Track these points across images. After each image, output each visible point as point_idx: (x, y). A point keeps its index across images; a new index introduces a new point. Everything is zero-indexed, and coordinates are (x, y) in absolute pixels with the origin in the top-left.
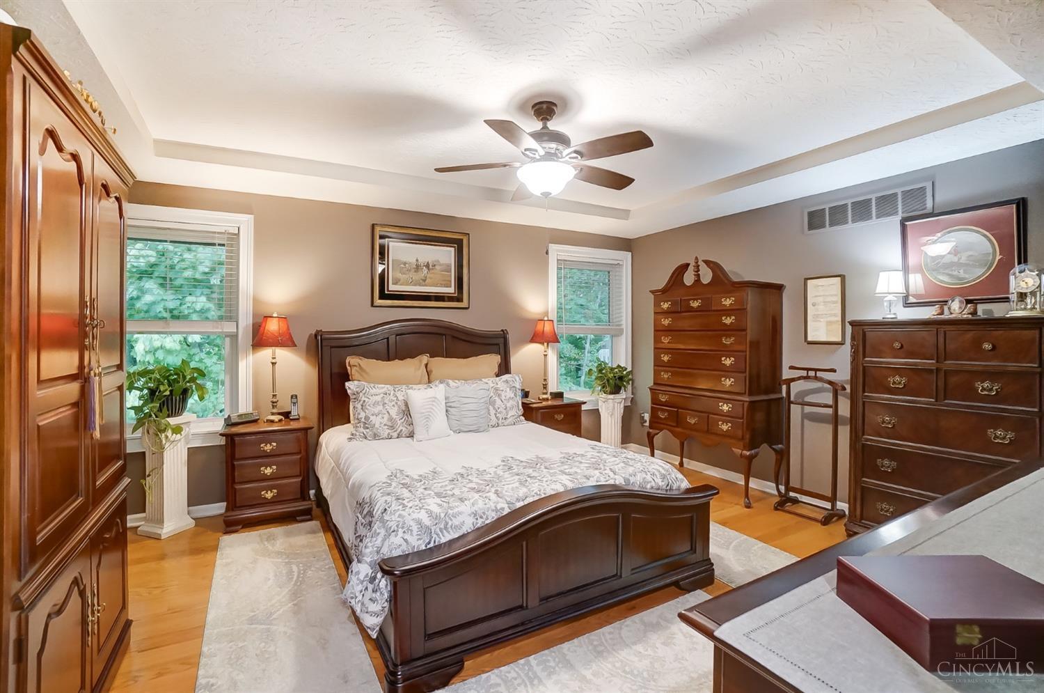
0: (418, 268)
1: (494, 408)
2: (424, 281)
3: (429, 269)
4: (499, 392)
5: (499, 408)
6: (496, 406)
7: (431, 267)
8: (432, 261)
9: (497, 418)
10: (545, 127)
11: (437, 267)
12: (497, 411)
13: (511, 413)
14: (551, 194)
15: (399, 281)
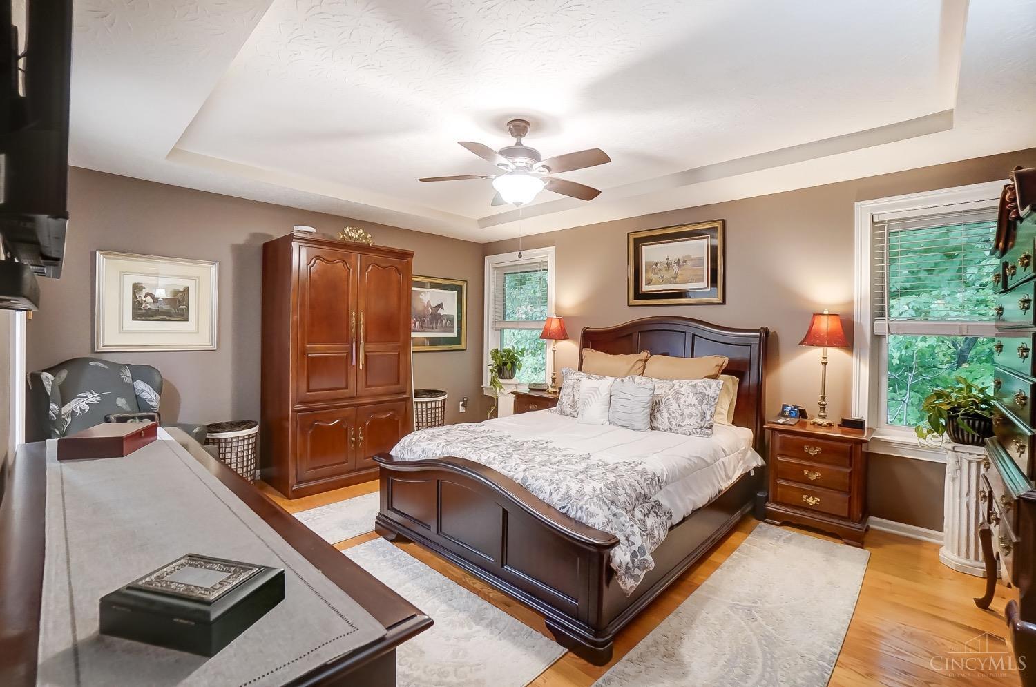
0: (669, 265)
1: (668, 411)
2: (675, 278)
3: (680, 266)
4: (679, 396)
5: (673, 413)
6: (671, 410)
7: (681, 263)
8: (683, 257)
9: (670, 422)
10: (519, 143)
11: (688, 263)
12: (670, 415)
13: (687, 421)
14: (522, 203)
15: (651, 280)
